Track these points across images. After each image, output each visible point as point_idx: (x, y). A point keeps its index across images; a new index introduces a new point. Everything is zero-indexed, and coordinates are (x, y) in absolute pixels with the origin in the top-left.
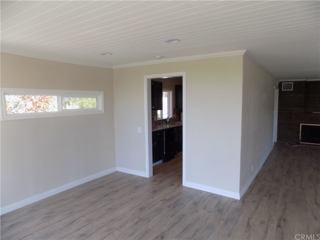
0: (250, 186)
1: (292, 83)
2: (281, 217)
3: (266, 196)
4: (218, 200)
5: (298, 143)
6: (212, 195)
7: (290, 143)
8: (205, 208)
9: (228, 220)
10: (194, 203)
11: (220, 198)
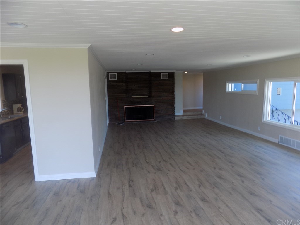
0: (100, 164)
1: (116, 73)
2: (130, 179)
3: (114, 168)
4: (77, 183)
5: (124, 122)
6: (70, 181)
7: (119, 123)
8: (67, 195)
9: (92, 197)
10: (54, 194)
11: (78, 182)
